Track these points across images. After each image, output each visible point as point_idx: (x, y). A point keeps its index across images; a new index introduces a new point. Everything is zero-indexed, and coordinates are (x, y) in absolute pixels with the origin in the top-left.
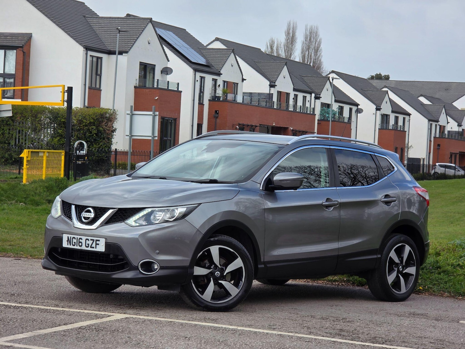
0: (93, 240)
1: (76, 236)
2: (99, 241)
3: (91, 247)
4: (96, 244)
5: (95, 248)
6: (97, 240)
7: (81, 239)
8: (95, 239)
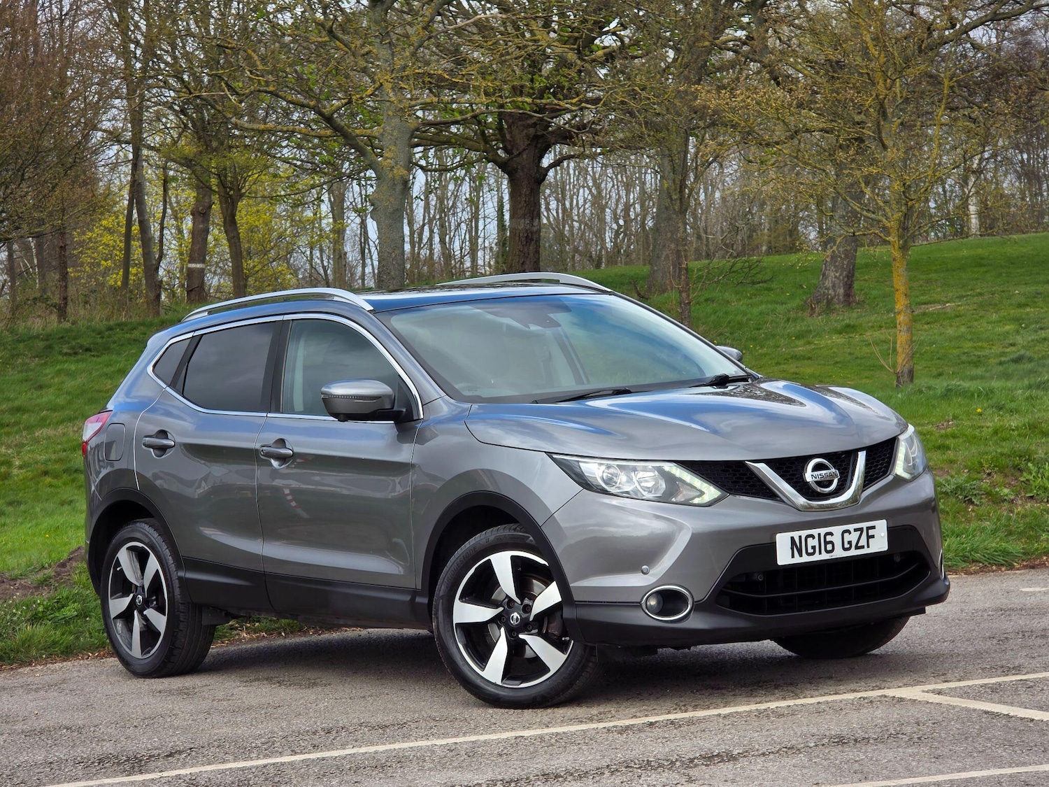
0: (861, 530)
1: (815, 532)
3: (857, 547)
4: (869, 537)
6: (868, 528)
7: (831, 534)
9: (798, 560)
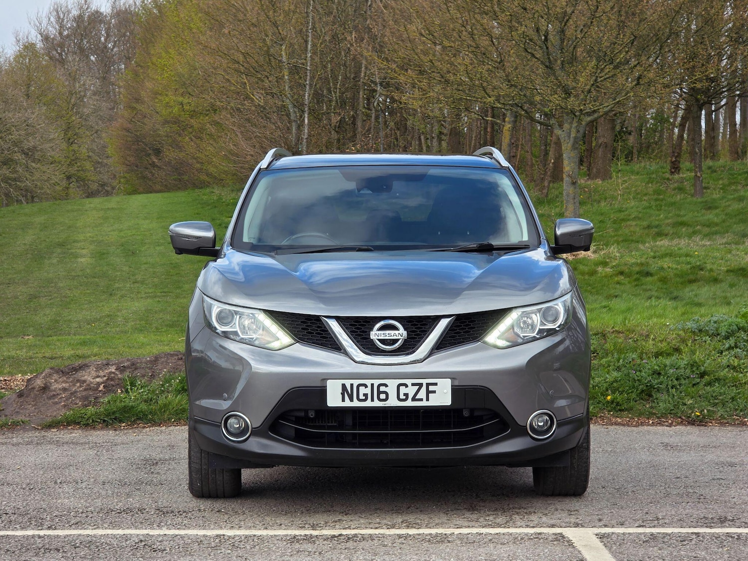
0: (421, 385)
1: (368, 382)
2: (436, 384)
3: (414, 399)
4: (428, 392)
5: (425, 399)
6: (428, 385)
7: (386, 386)
8: (424, 382)
9: (348, 403)
